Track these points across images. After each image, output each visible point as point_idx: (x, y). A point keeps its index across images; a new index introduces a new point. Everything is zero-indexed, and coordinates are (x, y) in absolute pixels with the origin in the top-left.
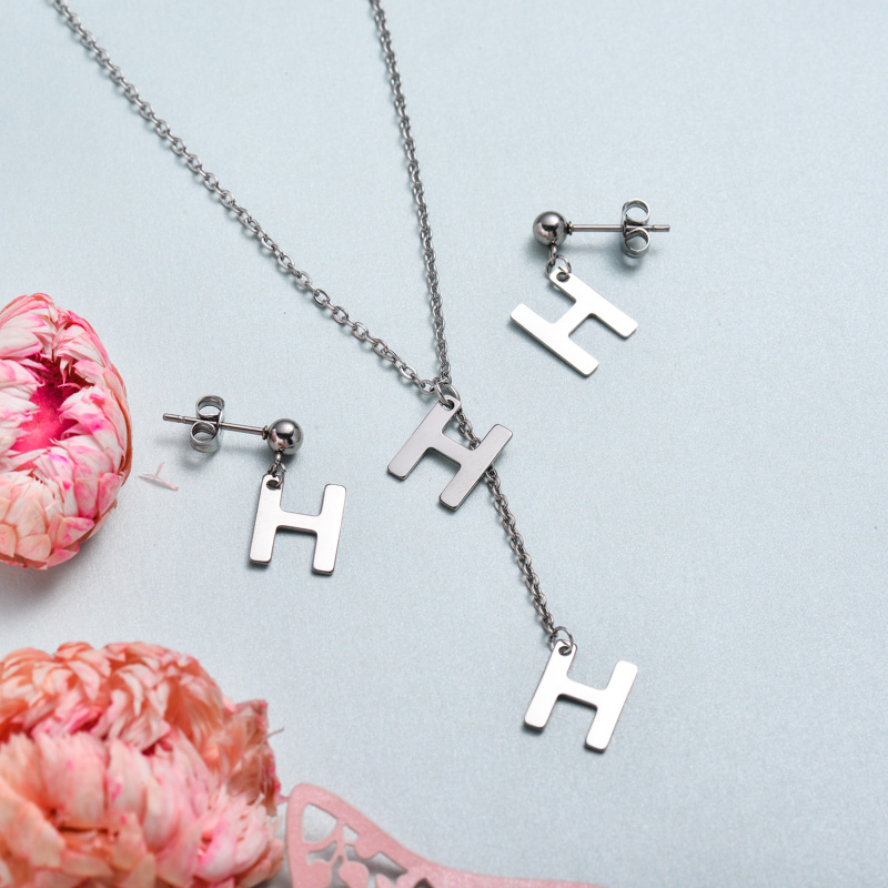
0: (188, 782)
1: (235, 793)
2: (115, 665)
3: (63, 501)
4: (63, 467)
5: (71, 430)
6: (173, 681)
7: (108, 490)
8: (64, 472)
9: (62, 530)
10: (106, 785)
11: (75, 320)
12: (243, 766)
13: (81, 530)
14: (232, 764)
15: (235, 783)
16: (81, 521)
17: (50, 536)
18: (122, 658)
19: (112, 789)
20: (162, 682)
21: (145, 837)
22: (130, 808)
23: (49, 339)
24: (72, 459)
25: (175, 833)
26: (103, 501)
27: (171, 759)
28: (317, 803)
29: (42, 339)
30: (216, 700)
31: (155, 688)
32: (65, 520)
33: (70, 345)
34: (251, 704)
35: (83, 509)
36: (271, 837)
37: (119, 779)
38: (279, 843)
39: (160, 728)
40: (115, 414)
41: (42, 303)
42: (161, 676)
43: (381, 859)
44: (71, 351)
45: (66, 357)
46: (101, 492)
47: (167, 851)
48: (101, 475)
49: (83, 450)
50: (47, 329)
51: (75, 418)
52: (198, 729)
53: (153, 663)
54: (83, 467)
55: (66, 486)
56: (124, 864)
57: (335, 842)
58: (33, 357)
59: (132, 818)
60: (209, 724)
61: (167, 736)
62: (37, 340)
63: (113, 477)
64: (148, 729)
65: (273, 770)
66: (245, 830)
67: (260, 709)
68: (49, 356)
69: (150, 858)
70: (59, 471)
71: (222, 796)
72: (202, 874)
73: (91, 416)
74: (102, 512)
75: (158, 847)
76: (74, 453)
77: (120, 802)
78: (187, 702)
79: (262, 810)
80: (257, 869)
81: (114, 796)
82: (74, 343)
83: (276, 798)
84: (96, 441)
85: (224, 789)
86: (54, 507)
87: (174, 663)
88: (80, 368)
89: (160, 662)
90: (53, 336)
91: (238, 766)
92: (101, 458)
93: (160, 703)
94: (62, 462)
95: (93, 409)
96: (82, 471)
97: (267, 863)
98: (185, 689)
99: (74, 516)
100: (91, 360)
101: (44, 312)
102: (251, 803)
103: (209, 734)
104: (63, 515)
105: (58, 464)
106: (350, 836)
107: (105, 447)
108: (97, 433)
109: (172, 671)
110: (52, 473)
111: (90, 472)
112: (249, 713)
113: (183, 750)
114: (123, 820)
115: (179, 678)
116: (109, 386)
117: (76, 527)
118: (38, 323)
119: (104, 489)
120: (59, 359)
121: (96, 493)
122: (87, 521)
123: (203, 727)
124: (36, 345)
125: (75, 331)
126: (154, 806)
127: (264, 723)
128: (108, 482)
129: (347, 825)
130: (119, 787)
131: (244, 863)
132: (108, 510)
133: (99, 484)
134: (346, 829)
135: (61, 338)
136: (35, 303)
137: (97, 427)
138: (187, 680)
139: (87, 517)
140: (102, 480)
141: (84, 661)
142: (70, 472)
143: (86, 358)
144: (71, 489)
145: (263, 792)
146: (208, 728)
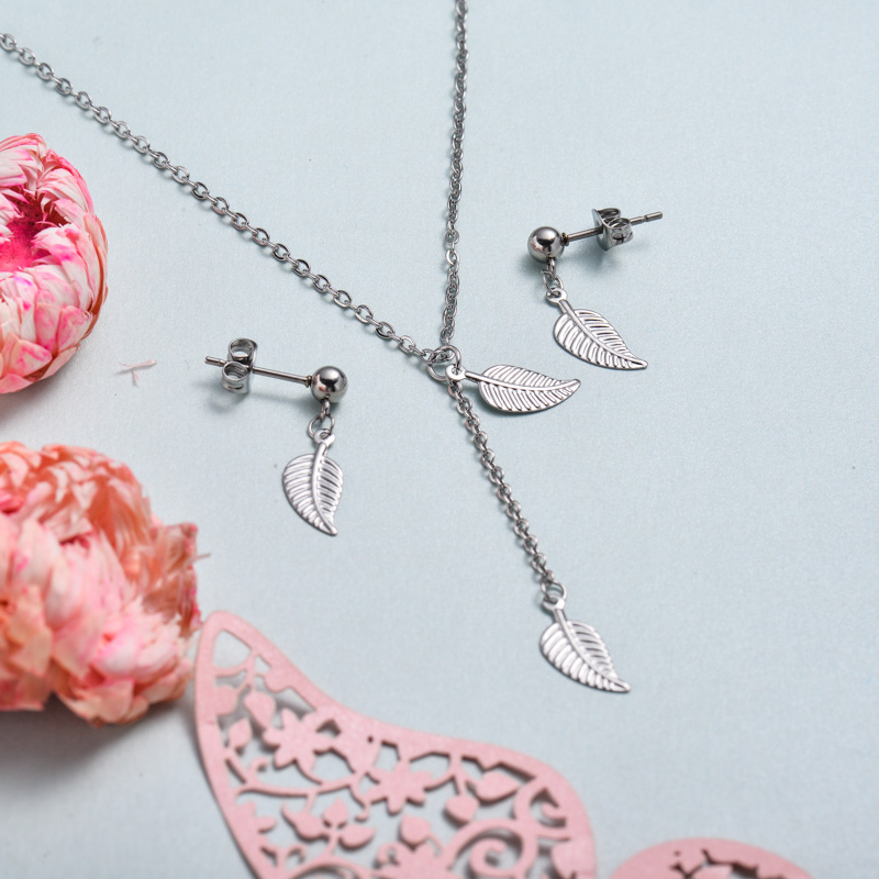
0: (101, 582)
1: (151, 611)
2: (46, 461)
3: (21, 321)
4: (26, 290)
5: (41, 260)
6: (101, 482)
7: (70, 323)
8: (27, 294)
9: (16, 351)
10: (12, 559)
11: (64, 163)
12: (164, 583)
13: (37, 358)
14: (152, 579)
15: (152, 600)
16: (37, 348)
17: (4, 356)
18: (55, 455)
19: (18, 560)
20: (90, 480)
21: (46, 612)
22: (34, 580)
23: (35, 175)
24: (37, 284)
25: (77, 616)
26: (63, 334)
27: (87, 555)
28: (233, 630)
29: (27, 173)
30: (143, 510)
31: (81, 483)
32: (21, 342)
33: (55, 183)
34: (181, 527)
35: (42, 337)
36: (180, 654)
37: (27, 552)
38: (188, 662)
39: (82, 525)
40: (88, 252)
41: (34, 141)
42: (89, 475)
43: (289, 696)
44: (55, 189)
45: (49, 195)
46: (62, 322)
47: (65, 631)
48: (65, 306)
49: (48, 277)
50: (34, 164)
51: (46, 247)
52: (122, 536)
53: (84, 462)
54: (47, 293)
55: (26, 307)
56: (19, 636)
57: (245, 670)
58: (15, 188)
59: (34, 590)
60: (133, 533)
61: (89, 534)
62: (22, 172)
63: (77, 312)
64: (67, 522)
65: (194, 592)
66: (153, 642)
67: (189, 532)
68: (32, 193)
69: (46, 632)
70: (22, 293)
71: (136, 606)
72: (100, 668)
73: (62, 247)
74: (62, 348)
75: (58, 625)
76: (39, 278)
77: (25, 574)
78: (113, 505)
79: (176, 629)
80: (162, 681)
81: (20, 567)
82: (60, 181)
83: (194, 623)
84: (64, 272)
85: (140, 599)
86: (11, 325)
87: (105, 465)
88: (61, 205)
89: (91, 461)
90: (39, 173)
91: (159, 584)
92: (66, 289)
93: (85, 496)
94: (26, 286)
95: (66, 242)
96: (45, 296)
97: (172, 678)
98: (113, 489)
99: (32, 342)
100: (74, 201)
101: (34, 148)
102: (166, 623)
103: (133, 544)
104: (20, 338)
105: (21, 286)
106: (261, 668)
107: (72, 279)
108: (66, 263)
109: (102, 471)
110: (14, 295)
111: (53, 300)
112: (177, 533)
113: (101, 551)
114: (25, 591)
115: (108, 479)
116: (88, 230)
117: (32, 353)
118: (25, 156)
119: (65, 320)
120: (42, 195)
121: (56, 323)
122: (45, 350)
123: (127, 535)
124: (20, 176)
125: (61, 173)
126: (60, 584)
127: (192, 547)
128: (70, 314)
129: (261, 656)
130: (25, 561)
131: (146, 668)
132: (69, 348)
133: (61, 314)
134: (258, 661)
135: (47, 177)
136: (28, 140)
137: (67, 258)
138: (115, 482)
139: (46, 347)
140: (65, 311)
141: (16, 453)
142: (32, 296)
143: (67, 198)
144: (32, 310)
145: (180, 612)
146: (132, 539)
